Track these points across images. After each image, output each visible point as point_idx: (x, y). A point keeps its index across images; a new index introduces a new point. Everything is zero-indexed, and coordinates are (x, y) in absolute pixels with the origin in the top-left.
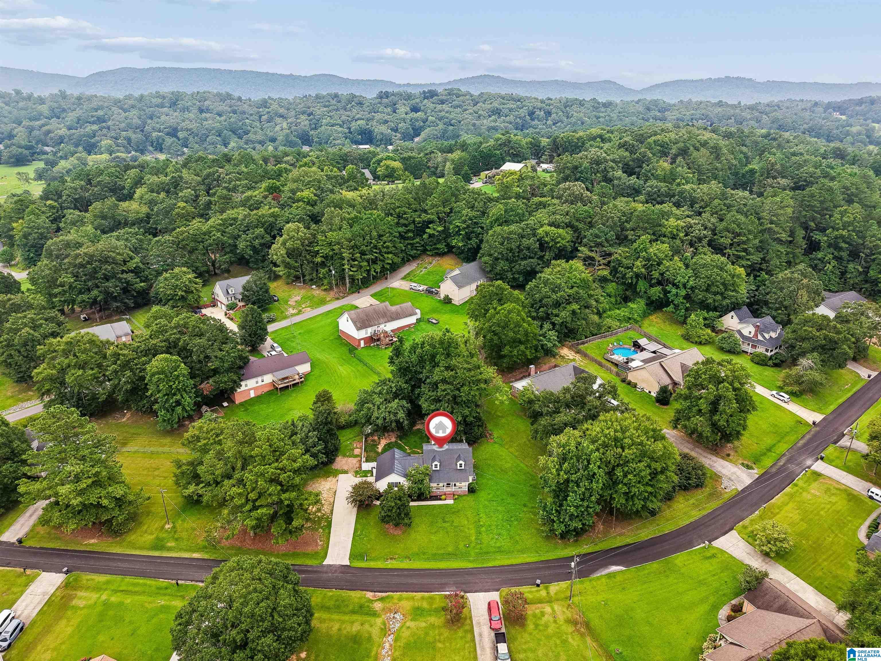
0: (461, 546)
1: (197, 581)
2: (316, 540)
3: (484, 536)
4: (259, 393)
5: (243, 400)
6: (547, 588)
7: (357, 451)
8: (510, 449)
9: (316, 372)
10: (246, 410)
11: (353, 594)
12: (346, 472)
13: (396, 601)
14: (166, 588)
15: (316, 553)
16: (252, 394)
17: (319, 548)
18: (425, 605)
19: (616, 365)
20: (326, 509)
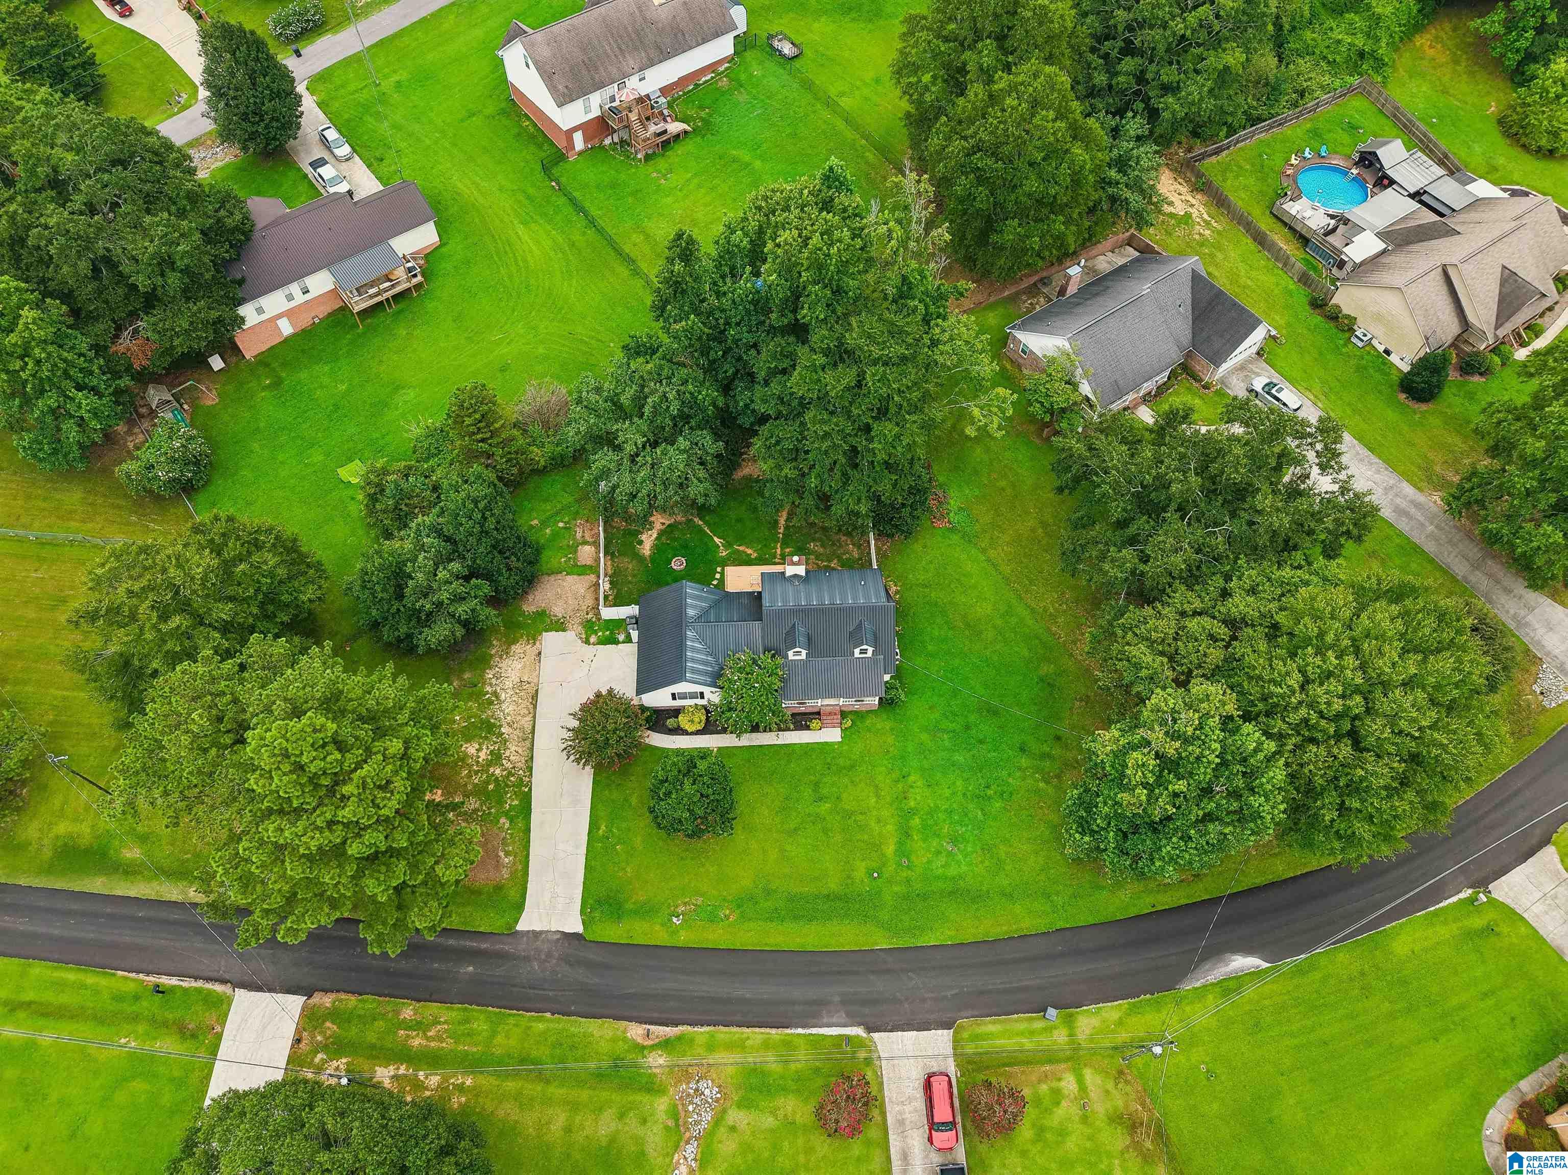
0: (860, 873)
1: (208, 979)
2: (495, 850)
3: (917, 842)
4: (305, 321)
5: (264, 348)
6: (1069, 1021)
7: (586, 553)
8: (992, 553)
9: (456, 246)
10: (277, 383)
11: (593, 1027)
12: (560, 626)
13: (701, 1051)
14: (137, 998)
15: (499, 888)
16: (286, 328)
17: (505, 872)
18: (772, 1063)
19: (1304, 240)
20: (514, 753)
